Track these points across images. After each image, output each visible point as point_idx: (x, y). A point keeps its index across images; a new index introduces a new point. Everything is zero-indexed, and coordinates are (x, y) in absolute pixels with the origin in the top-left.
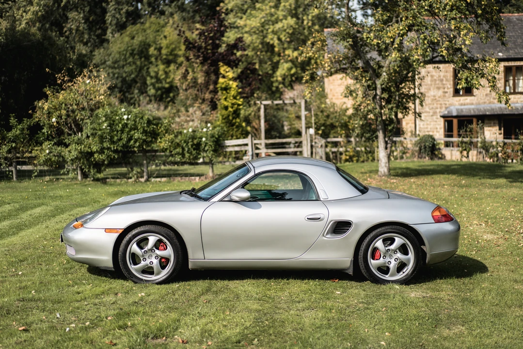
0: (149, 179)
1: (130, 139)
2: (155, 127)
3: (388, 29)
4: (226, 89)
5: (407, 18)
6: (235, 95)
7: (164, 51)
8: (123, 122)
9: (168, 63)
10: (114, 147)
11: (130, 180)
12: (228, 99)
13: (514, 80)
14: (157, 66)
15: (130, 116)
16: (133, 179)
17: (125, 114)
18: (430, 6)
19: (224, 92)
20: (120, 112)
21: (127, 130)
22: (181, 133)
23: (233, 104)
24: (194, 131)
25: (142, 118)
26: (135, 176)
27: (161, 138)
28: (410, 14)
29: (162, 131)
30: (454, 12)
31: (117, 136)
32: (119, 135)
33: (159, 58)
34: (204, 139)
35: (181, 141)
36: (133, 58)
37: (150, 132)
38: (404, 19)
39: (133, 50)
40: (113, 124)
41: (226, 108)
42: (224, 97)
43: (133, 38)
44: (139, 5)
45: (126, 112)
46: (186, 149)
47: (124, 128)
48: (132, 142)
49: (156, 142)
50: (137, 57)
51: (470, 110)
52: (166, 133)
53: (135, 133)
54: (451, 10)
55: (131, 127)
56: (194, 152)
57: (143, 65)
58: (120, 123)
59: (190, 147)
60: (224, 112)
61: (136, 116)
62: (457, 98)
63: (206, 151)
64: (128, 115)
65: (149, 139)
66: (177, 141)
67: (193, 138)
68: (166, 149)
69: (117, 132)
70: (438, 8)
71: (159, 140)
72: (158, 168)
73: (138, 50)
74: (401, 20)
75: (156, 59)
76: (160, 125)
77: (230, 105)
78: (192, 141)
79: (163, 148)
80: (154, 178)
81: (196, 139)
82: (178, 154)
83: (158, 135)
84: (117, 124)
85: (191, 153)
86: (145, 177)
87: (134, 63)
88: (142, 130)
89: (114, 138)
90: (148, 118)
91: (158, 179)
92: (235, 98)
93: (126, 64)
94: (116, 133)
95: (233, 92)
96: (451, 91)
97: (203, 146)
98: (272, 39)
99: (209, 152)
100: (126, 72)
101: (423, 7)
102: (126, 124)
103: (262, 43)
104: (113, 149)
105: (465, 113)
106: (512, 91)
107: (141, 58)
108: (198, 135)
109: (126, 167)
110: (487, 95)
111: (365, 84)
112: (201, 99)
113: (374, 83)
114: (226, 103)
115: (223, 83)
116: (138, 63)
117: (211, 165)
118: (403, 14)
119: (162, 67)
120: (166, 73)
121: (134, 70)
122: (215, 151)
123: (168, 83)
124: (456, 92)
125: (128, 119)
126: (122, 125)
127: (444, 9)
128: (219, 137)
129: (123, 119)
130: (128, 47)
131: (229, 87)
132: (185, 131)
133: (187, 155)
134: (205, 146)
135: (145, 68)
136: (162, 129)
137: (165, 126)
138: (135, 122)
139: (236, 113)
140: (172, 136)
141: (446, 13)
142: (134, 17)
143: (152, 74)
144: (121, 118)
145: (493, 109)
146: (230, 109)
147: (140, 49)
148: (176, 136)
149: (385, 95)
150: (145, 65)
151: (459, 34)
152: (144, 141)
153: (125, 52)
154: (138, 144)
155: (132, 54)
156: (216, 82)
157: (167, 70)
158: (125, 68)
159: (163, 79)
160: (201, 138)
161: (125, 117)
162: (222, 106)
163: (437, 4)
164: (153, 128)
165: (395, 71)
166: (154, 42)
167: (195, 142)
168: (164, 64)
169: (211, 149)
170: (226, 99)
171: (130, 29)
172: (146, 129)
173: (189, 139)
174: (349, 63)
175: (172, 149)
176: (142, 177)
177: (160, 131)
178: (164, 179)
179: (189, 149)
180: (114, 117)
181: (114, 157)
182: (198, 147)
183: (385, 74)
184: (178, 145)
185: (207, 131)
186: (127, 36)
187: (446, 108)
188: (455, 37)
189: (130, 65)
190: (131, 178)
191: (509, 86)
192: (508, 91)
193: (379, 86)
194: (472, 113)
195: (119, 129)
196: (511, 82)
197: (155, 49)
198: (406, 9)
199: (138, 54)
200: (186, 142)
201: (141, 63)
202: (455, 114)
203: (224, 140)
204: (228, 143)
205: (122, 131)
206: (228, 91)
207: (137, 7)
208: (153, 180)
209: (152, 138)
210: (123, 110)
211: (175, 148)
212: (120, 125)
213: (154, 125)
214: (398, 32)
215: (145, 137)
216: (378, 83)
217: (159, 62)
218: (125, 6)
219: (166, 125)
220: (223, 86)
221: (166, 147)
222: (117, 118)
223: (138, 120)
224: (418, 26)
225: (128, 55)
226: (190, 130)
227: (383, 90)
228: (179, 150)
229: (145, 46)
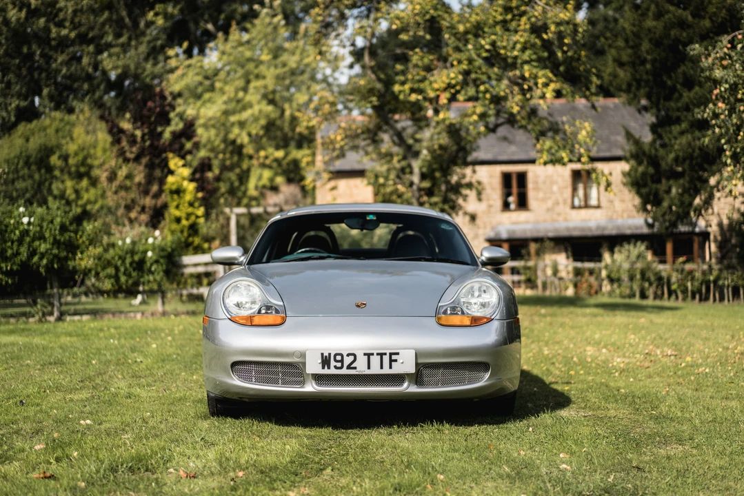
0: (63, 318)
1: (33, 253)
2: (72, 235)
3: (432, 79)
4: (178, 192)
5: (460, 62)
6: (192, 199)
7: (71, 161)
8: (21, 228)
9: (79, 176)
10: (7, 267)
11: (31, 320)
12: (181, 206)
13: (585, 189)
14: (63, 182)
15: (32, 220)
16: (37, 318)
17: (24, 216)
18: (493, 44)
19: (175, 196)
20: (16, 213)
21: (28, 239)
22: (113, 245)
23: (188, 216)
24: (134, 243)
25: (52, 222)
26: (40, 314)
27: (82, 253)
28: (463, 56)
29: (83, 242)
30: (528, 52)
31: (12, 249)
32: (15, 248)
33: (66, 170)
34: (150, 254)
35: (113, 258)
36: (29, 168)
37: (64, 243)
38: (455, 63)
39: (28, 157)
40: (6, 231)
41: (178, 220)
42: (175, 204)
43: (27, 140)
44: (37, 100)
45: (27, 213)
46: (122, 269)
47: (23, 236)
48: (36, 259)
49: (75, 259)
50: (33, 167)
51: (525, 231)
52: (90, 245)
53: (40, 245)
54: (524, 49)
55: (34, 234)
56: (134, 274)
57: (43, 178)
58: (16, 229)
59: (128, 265)
60: (174, 226)
61: (42, 219)
62: (507, 215)
63: (153, 273)
64: (30, 217)
65: (64, 254)
66: (108, 256)
67: (132, 252)
68: (90, 270)
69: (13, 242)
70: (504, 48)
71: (79, 255)
72: (76, 300)
73: (36, 157)
74: (452, 65)
75: (62, 171)
76: (80, 233)
77: (183, 215)
78: (132, 256)
79: (86, 267)
80: (69, 315)
81: (137, 253)
82: (109, 277)
83: (78, 247)
84: (12, 231)
85: (129, 276)
86: (56, 314)
87: (31, 177)
88: (52, 239)
89: (6, 251)
90: (61, 222)
91: (77, 318)
92: (191, 204)
93: (18, 178)
94: (9, 244)
95: (188, 197)
96: (498, 203)
97: (148, 264)
98: (239, 135)
99: (158, 274)
100: (17, 190)
101: (482, 47)
102: (26, 232)
103: (225, 140)
104: (5, 269)
105: (519, 235)
106: (583, 203)
107: (39, 169)
108: (141, 248)
109: (25, 298)
110: (548, 210)
111: (398, 166)
112: (139, 205)
113: (410, 166)
114: (177, 213)
115: (173, 184)
116: (37, 176)
117: (160, 294)
118: (454, 56)
119: (69, 184)
120: (77, 192)
121: (29, 188)
122: (167, 273)
123: (81, 206)
124: (506, 206)
125: (29, 223)
126: (20, 233)
127: (514, 48)
128: (173, 250)
129: (22, 223)
130: (21, 153)
131: (182, 189)
132: (120, 243)
133: (123, 279)
134: (151, 265)
135: (47, 184)
136: (84, 238)
137: (89, 235)
138: (41, 227)
139: (193, 228)
140: (99, 250)
141: (516, 53)
142: (29, 114)
143: (56, 192)
144: (18, 222)
145: (556, 230)
146: (184, 222)
147: (39, 156)
148: (106, 250)
149: (426, 184)
150: (46, 180)
151: (536, 84)
152: (56, 256)
153: (16, 161)
154: (45, 261)
155: (27, 164)
156: (162, 182)
157: (78, 187)
158: (16, 183)
159: (73, 201)
160: (145, 252)
161: (25, 220)
162: (173, 217)
163: (502, 41)
164: (70, 237)
165: (441, 147)
166: (59, 146)
167: (136, 258)
168: (72, 179)
169: (160, 267)
170: (177, 207)
171: (22, 128)
172: (58, 237)
173: (127, 253)
174: (369, 138)
175: (99, 269)
176: (51, 314)
177: (81, 241)
178: (85, 318)
179: (126, 269)
180: (7, 220)
181: (7, 282)
182: (140, 265)
183: (425, 152)
184: (109, 263)
185: (154, 243)
186: (20, 137)
187: (493, 228)
188: (530, 89)
189: (24, 180)
190: (33, 316)
191: (578, 196)
192: (577, 203)
193: (416, 170)
194: (529, 235)
195: (15, 238)
196: (581, 192)
197: (59, 158)
198: (458, 49)
199: (36, 164)
200: (123, 259)
201: (41, 176)
202: (504, 236)
203: (180, 255)
204: (188, 259)
205: (20, 241)
206: (182, 195)
207: (33, 102)
208: (68, 318)
209: (68, 252)
210: (22, 209)
211: (104, 268)
212: (17, 232)
213: (70, 231)
214: (447, 81)
215: (55, 251)
216: (416, 165)
217: (66, 177)
218: (15, 99)
219: (90, 232)
220: (174, 187)
221: (89, 266)
222: (12, 221)
223: (45, 224)
224: (476, 73)
225: (21, 164)
226: (128, 241)
227: (423, 177)
228: (111, 271)
229: (47, 151)
